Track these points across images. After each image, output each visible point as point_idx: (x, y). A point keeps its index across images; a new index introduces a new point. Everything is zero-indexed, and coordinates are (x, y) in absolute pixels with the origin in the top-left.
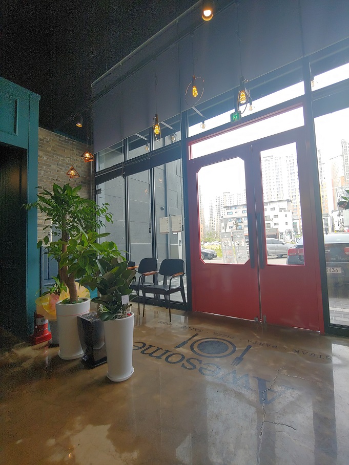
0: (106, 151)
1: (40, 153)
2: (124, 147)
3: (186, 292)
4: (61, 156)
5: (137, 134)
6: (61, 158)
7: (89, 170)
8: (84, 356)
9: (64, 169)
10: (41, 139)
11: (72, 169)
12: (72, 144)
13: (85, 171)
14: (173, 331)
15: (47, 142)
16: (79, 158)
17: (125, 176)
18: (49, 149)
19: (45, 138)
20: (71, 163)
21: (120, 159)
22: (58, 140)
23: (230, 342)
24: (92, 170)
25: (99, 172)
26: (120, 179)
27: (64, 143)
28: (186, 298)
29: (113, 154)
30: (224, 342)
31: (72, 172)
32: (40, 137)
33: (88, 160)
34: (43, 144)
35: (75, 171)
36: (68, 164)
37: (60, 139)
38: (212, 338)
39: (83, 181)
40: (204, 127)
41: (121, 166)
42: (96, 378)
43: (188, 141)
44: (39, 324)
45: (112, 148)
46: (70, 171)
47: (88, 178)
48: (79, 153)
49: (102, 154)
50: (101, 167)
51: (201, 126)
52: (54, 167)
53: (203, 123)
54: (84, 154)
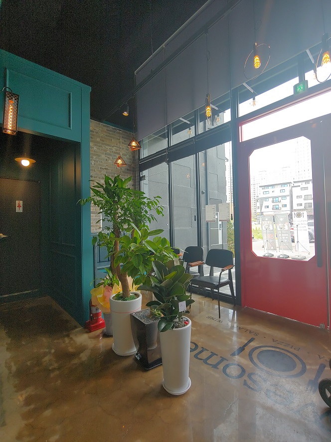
0: (149, 137)
1: (91, 144)
2: (168, 132)
3: (234, 286)
4: (109, 145)
5: (181, 119)
6: (109, 147)
7: (134, 157)
8: (137, 354)
9: (111, 157)
10: (91, 131)
11: (119, 158)
12: (119, 133)
13: (130, 159)
14: (225, 331)
15: (97, 133)
16: (125, 146)
17: (169, 163)
18: (98, 140)
19: (95, 130)
20: (117, 152)
21: (163, 145)
22: (106, 130)
23: (296, 356)
24: (137, 157)
25: (143, 158)
26: (164, 165)
27: (111, 133)
28: (235, 292)
29: (156, 140)
30: (289, 354)
31: (120, 162)
32: (91, 128)
33: (134, 149)
34: (93, 135)
35: (123, 160)
36: (115, 153)
37: (108, 129)
38: (272, 347)
39: (129, 168)
40: (254, 104)
41: (165, 152)
42: (151, 385)
43: (238, 121)
44: (94, 313)
45: (155, 134)
46: (117, 160)
47: (132, 165)
48: (125, 141)
49: (146, 141)
50: (145, 153)
51: (252, 103)
52: (103, 156)
53: (254, 99)
54: (131, 142)
